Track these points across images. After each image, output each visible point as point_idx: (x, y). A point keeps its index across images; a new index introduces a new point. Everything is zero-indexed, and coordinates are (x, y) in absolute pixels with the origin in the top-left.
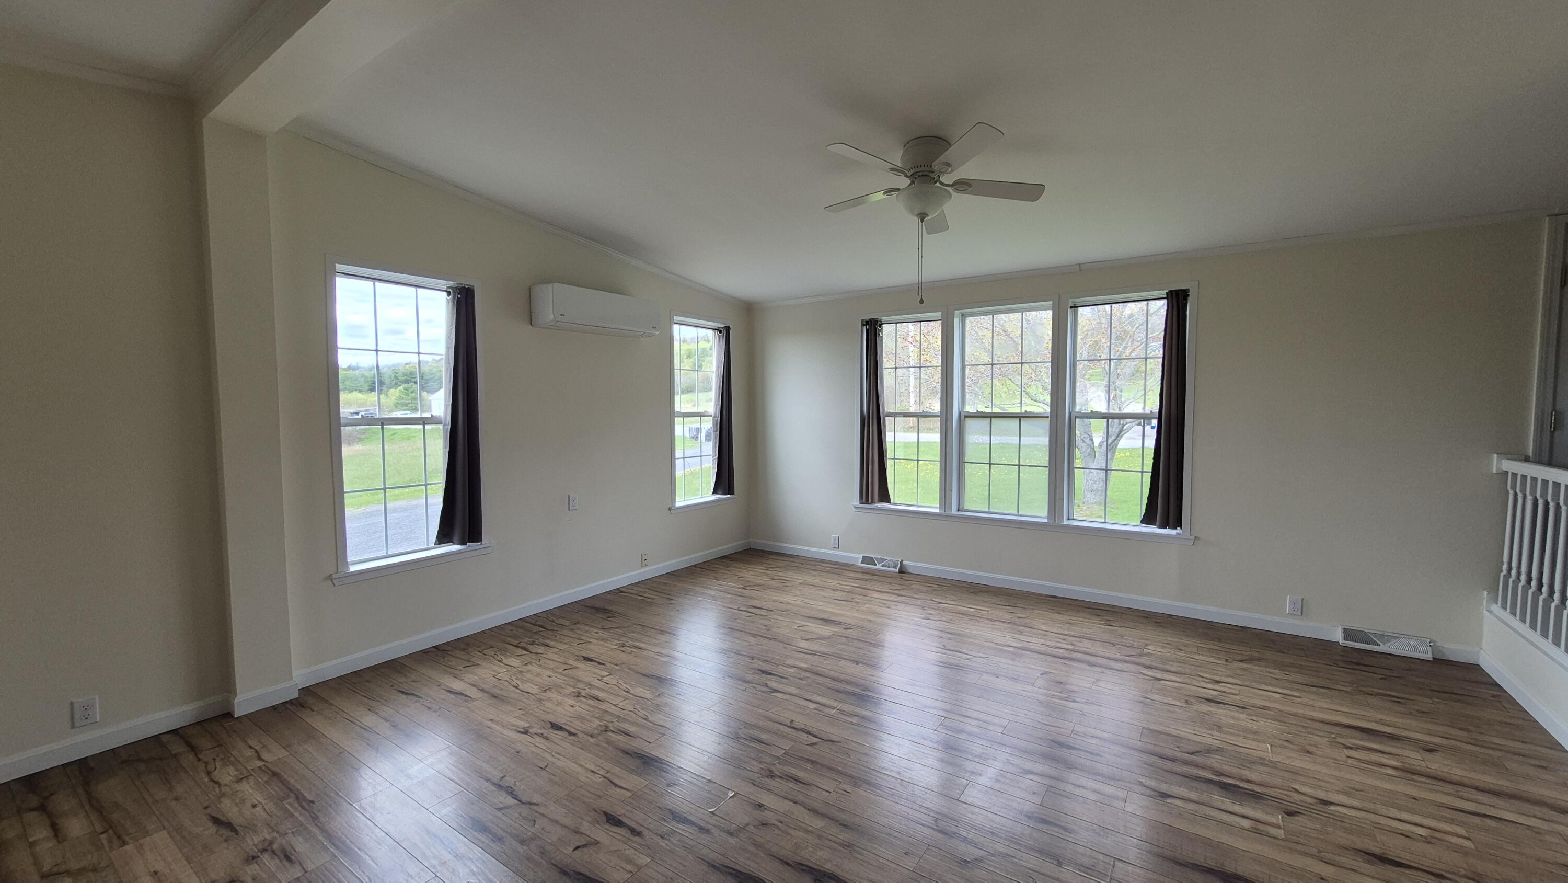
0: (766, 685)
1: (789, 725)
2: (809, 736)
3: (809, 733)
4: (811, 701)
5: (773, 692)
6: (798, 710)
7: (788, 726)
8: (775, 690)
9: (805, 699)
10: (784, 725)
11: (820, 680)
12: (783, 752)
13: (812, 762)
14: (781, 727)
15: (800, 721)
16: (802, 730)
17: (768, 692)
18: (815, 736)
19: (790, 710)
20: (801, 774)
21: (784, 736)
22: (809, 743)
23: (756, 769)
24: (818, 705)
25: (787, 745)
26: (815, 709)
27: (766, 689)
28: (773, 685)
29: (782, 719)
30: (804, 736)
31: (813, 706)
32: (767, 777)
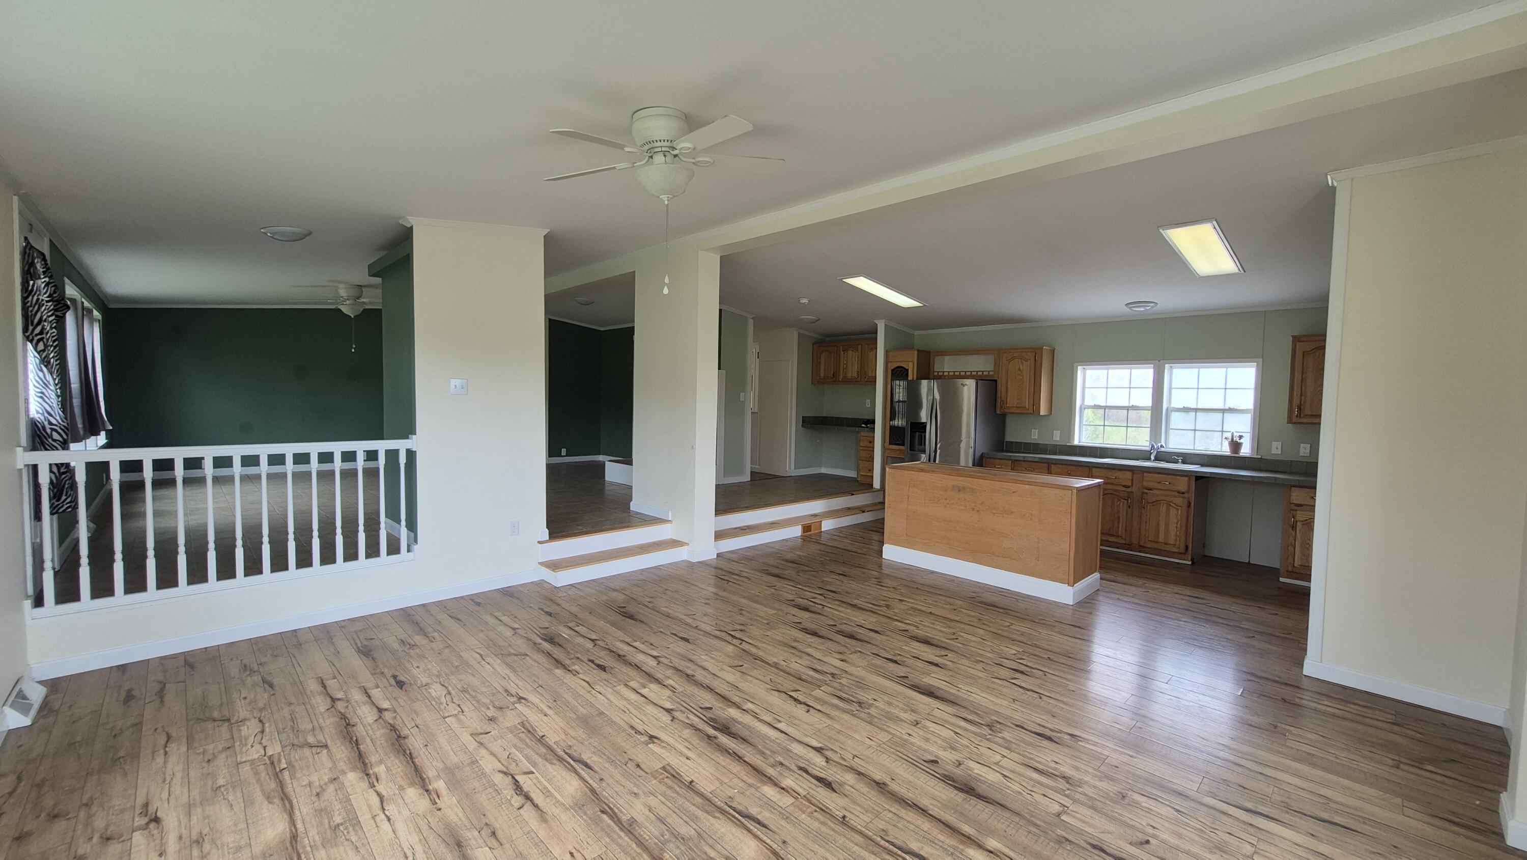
0: (828, 760)
1: (811, 709)
2: (796, 697)
3: (795, 700)
4: (782, 732)
5: (821, 748)
6: (796, 722)
7: (812, 707)
8: (818, 751)
9: (786, 734)
10: (816, 709)
11: (756, 760)
12: (821, 688)
13: (800, 679)
14: (819, 707)
15: (800, 711)
16: (801, 703)
17: (827, 750)
18: (791, 696)
19: (807, 723)
20: (812, 673)
21: (818, 700)
22: (798, 692)
23: (845, 679)
24: (775, 725)
25: (817, 693)
26: (780, 721)
27: (829, 754)
28: (819, 760)
29: (819, 715)
30: (801, 698)
31: (781, 726)
32: (836, 674)
